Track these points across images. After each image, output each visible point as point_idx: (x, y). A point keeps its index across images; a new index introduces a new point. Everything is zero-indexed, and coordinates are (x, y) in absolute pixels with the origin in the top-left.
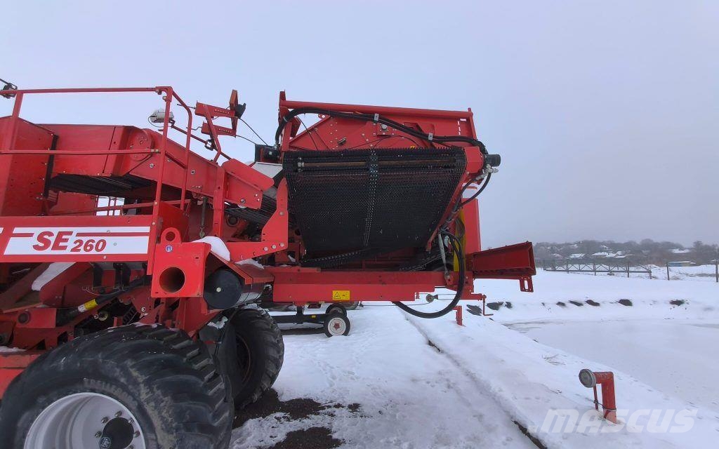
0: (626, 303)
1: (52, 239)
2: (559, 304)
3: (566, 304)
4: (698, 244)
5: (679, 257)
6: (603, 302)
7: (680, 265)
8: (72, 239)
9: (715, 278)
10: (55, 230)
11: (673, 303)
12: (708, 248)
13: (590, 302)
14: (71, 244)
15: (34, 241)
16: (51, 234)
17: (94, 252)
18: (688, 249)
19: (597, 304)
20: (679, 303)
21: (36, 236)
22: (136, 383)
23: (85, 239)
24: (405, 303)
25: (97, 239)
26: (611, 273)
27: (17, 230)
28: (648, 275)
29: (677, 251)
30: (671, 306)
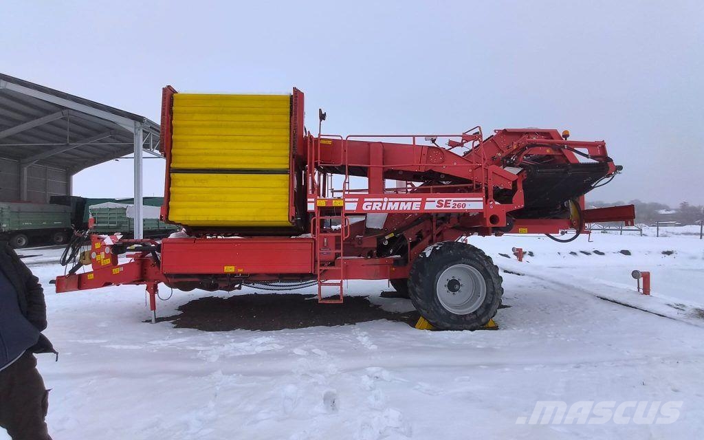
0: (626, 253)
1: (444, 203)
2: (572, 253)
3: (578, 253)
4: (684, 205)
5: (665, 217)
6: (608, 252)
7: (665, 225)
8: (452, 203)
9: (699, 237)
10: (444, 199)
11: (664, 253)
12: (693, 209)
13: (597, 252)
14: (451, 205)
15: (436, 203)
16: (443, 201)
17: (461, 208)
18: (675, 210)
19: (602, 254)
20: (669, 253)
21: (436, 202)
22: (482, 260)
23: (457, 203)
24: (552, 235)
25: (462, 203)
26: (604, 231)
27: (428, 199)
28: (639, 232)
29: (663, 212)
30: (663, 255)
